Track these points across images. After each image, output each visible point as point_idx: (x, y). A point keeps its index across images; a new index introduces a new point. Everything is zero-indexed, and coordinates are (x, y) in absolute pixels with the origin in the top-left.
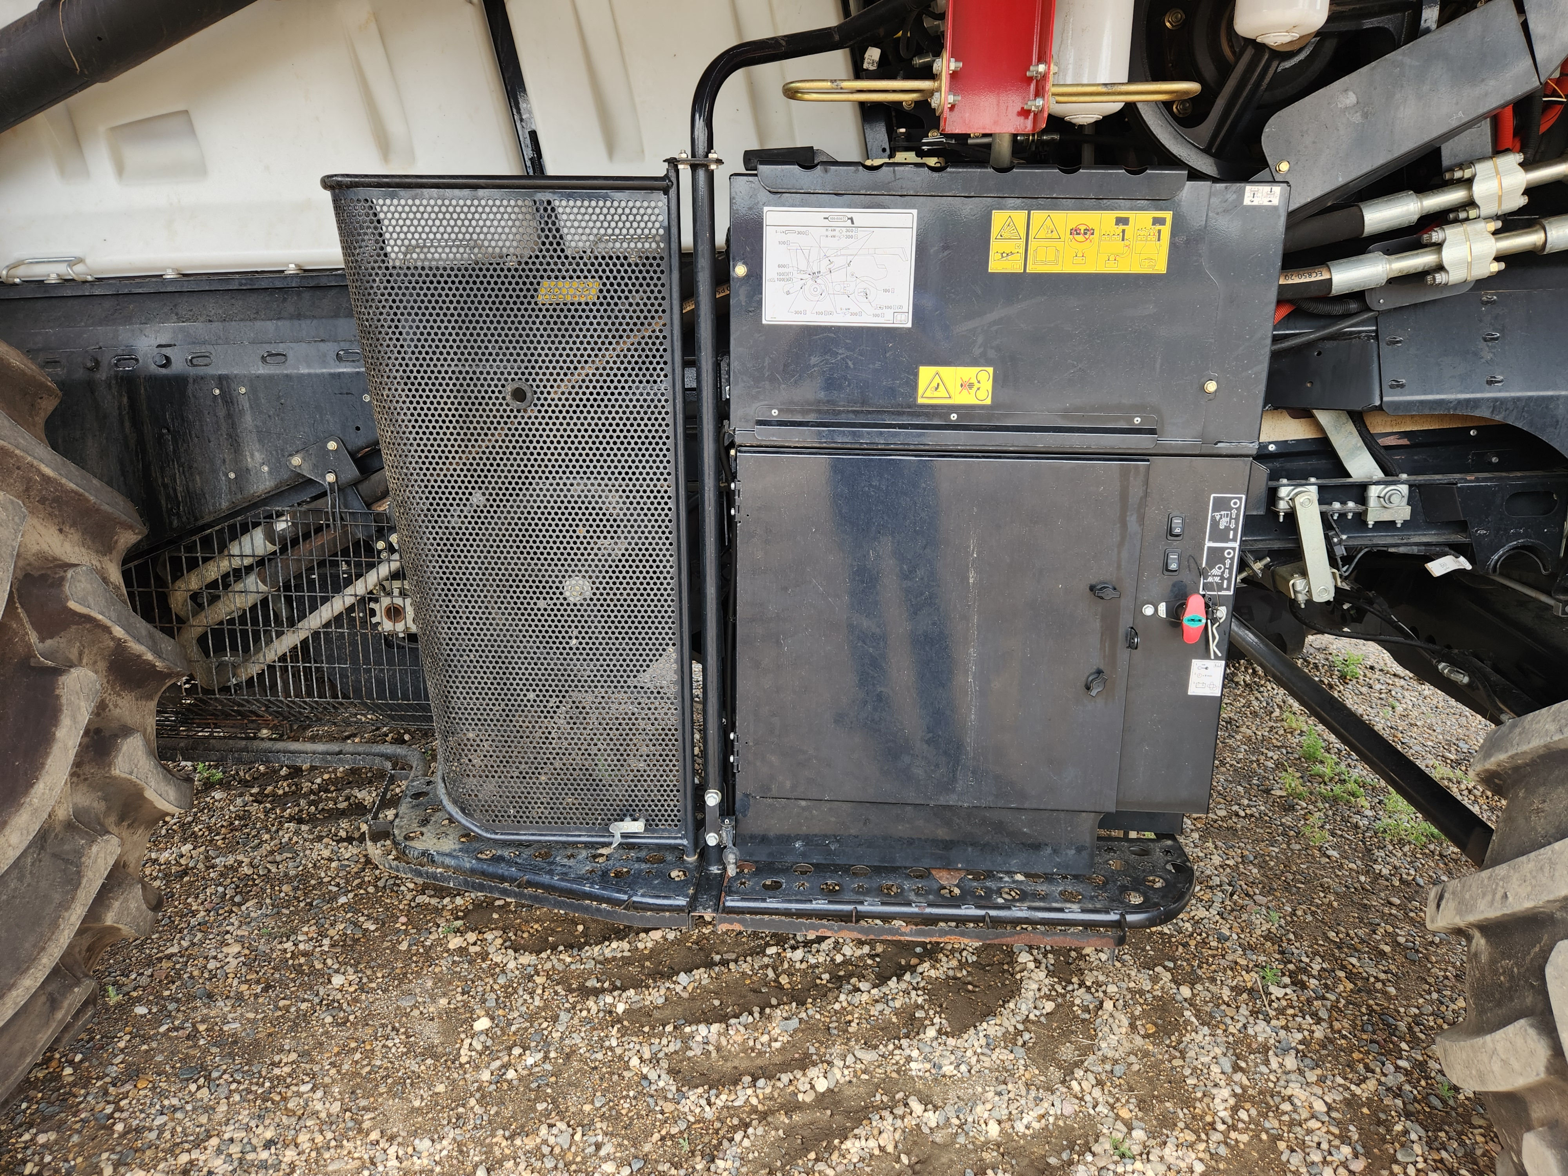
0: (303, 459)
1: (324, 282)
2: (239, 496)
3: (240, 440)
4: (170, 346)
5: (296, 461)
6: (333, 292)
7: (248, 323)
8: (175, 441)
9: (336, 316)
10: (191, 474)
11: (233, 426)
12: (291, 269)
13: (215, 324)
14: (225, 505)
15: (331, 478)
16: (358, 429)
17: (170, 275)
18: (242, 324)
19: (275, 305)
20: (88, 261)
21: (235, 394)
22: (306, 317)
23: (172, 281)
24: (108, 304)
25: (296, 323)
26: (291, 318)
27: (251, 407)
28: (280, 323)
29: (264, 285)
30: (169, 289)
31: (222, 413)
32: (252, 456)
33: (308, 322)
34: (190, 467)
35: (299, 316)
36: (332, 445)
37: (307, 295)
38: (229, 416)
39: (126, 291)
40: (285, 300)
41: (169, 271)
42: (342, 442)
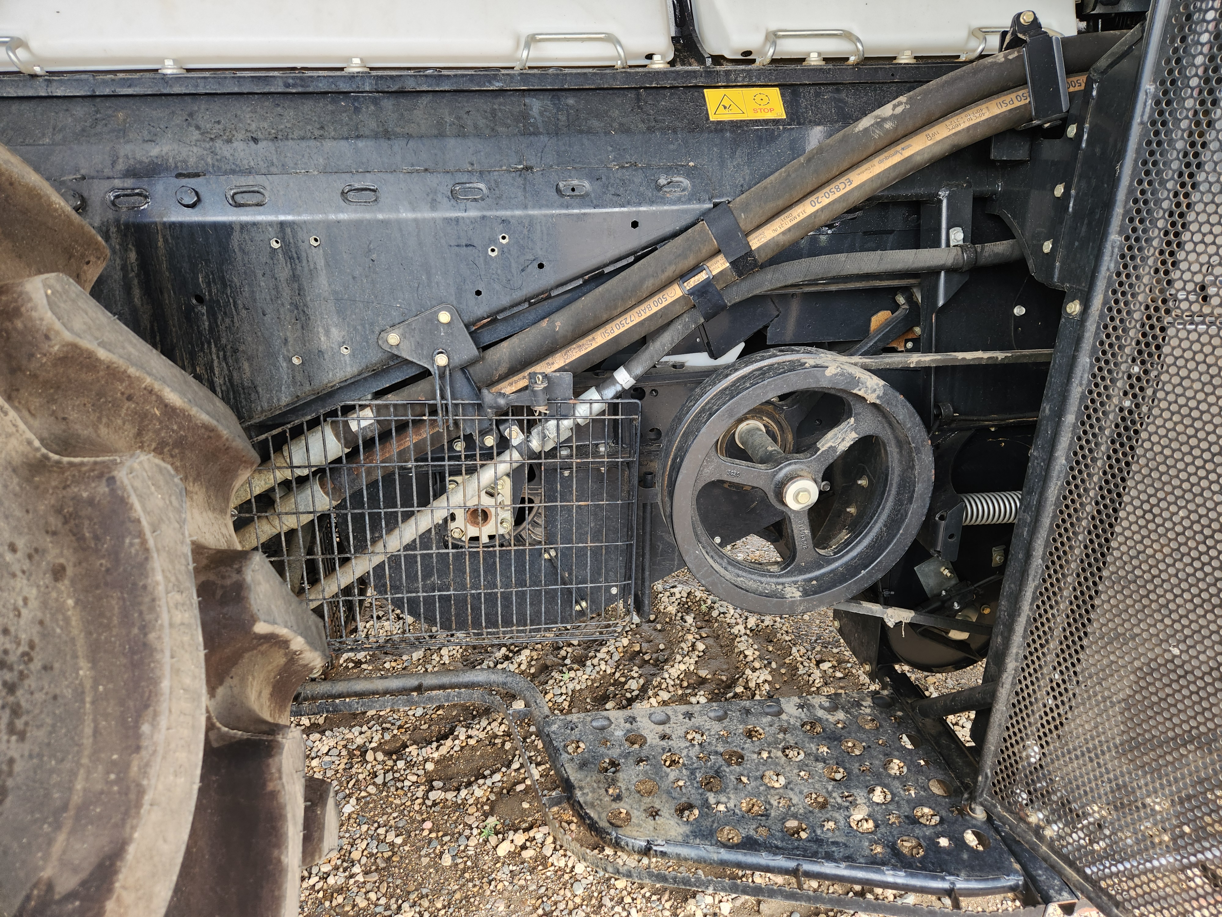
0: (403, 336)
1: (411, 85)
2: (307, 388)
3: (310, 312)
4: (197, 175)
5: (393, 338)
6: (424, 100)
7: (312, 143)
8: (212, 314)
9: (441, 135)
10: (237, 361)
11: (300, 291)
12: (355, 67)
13: (262, 144)
14: (285, 399)
15: (442, 360)
16: (478, 293)
17: (169, 69)
18: (304, 144)
19: (345, 117)
20: (34, 44)
21: (303, 246)
22: (397, 136)
23: (177, 79)
24: (80, 110)
25: (384, 144)
26: (376, 136)
27: (327, 264)
28: (361, 144)
29: (322, 87)
30: (177, 90)
31: (283, 272)
32: (327, 332)
33: (403, 142)
34: (235, 351)
35: (387, 135)
36: (444, 317)
37: (388, 104)
38: (295, 278)
39: (107, 91)
40: (357, 110)
41: (169, 63)
42: (457, 312)
